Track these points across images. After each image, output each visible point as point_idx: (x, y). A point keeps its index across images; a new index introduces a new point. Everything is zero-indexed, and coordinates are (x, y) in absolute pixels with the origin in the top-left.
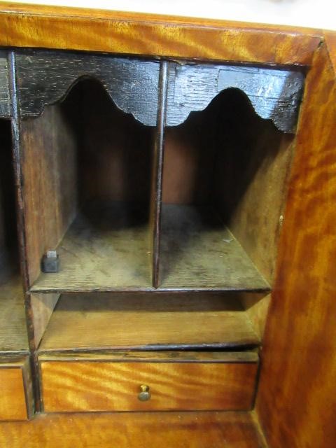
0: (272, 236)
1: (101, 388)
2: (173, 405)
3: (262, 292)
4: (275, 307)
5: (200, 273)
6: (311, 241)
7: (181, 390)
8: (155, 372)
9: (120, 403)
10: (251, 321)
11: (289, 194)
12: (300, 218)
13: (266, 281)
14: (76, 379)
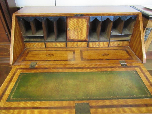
0: (132, 29)
1: (115, 44)
2: (121, 46)
3: (131, 34)
4: (132, 36)
5: (125, 33)
6: (136, 30)
7: (122, 44)
8: (120, 42)
9: (116, 46)
10: (129, 38)
11: (135, 26)
12: (135, 28)
13: (131, 33)
14: (113, 43)
